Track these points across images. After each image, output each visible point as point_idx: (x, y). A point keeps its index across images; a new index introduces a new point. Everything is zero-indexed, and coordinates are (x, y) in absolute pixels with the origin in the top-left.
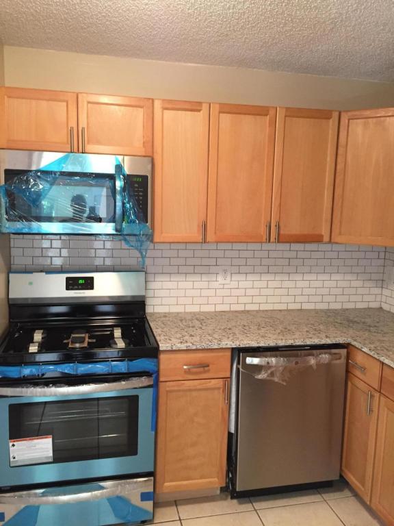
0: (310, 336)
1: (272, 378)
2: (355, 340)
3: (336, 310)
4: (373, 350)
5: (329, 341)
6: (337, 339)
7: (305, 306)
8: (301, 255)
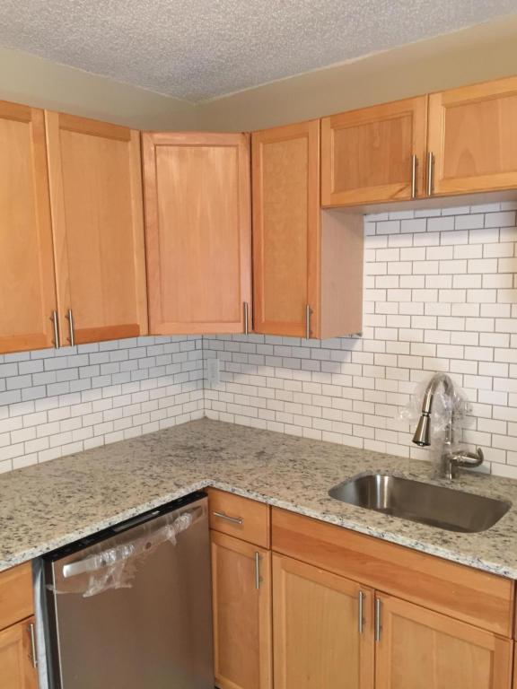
0: (154, 491)
1: (111, 586)
2: (218, 480)
3: (154, 434)
4: (253, 491)
5: (183, 492)
6: (193, 485)
7: (110, 439)
8: (95, 359)
